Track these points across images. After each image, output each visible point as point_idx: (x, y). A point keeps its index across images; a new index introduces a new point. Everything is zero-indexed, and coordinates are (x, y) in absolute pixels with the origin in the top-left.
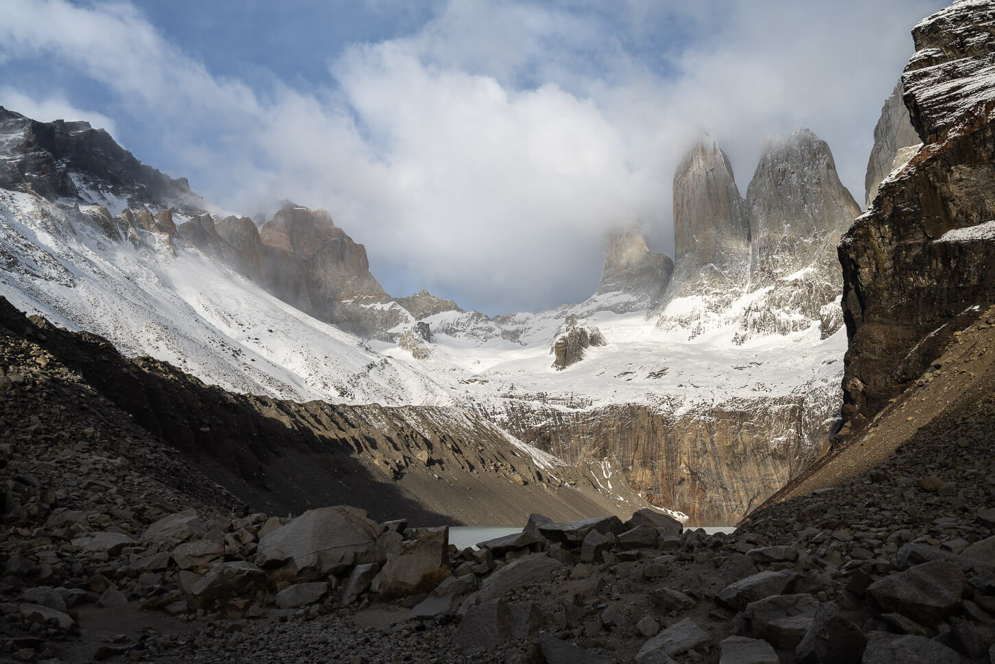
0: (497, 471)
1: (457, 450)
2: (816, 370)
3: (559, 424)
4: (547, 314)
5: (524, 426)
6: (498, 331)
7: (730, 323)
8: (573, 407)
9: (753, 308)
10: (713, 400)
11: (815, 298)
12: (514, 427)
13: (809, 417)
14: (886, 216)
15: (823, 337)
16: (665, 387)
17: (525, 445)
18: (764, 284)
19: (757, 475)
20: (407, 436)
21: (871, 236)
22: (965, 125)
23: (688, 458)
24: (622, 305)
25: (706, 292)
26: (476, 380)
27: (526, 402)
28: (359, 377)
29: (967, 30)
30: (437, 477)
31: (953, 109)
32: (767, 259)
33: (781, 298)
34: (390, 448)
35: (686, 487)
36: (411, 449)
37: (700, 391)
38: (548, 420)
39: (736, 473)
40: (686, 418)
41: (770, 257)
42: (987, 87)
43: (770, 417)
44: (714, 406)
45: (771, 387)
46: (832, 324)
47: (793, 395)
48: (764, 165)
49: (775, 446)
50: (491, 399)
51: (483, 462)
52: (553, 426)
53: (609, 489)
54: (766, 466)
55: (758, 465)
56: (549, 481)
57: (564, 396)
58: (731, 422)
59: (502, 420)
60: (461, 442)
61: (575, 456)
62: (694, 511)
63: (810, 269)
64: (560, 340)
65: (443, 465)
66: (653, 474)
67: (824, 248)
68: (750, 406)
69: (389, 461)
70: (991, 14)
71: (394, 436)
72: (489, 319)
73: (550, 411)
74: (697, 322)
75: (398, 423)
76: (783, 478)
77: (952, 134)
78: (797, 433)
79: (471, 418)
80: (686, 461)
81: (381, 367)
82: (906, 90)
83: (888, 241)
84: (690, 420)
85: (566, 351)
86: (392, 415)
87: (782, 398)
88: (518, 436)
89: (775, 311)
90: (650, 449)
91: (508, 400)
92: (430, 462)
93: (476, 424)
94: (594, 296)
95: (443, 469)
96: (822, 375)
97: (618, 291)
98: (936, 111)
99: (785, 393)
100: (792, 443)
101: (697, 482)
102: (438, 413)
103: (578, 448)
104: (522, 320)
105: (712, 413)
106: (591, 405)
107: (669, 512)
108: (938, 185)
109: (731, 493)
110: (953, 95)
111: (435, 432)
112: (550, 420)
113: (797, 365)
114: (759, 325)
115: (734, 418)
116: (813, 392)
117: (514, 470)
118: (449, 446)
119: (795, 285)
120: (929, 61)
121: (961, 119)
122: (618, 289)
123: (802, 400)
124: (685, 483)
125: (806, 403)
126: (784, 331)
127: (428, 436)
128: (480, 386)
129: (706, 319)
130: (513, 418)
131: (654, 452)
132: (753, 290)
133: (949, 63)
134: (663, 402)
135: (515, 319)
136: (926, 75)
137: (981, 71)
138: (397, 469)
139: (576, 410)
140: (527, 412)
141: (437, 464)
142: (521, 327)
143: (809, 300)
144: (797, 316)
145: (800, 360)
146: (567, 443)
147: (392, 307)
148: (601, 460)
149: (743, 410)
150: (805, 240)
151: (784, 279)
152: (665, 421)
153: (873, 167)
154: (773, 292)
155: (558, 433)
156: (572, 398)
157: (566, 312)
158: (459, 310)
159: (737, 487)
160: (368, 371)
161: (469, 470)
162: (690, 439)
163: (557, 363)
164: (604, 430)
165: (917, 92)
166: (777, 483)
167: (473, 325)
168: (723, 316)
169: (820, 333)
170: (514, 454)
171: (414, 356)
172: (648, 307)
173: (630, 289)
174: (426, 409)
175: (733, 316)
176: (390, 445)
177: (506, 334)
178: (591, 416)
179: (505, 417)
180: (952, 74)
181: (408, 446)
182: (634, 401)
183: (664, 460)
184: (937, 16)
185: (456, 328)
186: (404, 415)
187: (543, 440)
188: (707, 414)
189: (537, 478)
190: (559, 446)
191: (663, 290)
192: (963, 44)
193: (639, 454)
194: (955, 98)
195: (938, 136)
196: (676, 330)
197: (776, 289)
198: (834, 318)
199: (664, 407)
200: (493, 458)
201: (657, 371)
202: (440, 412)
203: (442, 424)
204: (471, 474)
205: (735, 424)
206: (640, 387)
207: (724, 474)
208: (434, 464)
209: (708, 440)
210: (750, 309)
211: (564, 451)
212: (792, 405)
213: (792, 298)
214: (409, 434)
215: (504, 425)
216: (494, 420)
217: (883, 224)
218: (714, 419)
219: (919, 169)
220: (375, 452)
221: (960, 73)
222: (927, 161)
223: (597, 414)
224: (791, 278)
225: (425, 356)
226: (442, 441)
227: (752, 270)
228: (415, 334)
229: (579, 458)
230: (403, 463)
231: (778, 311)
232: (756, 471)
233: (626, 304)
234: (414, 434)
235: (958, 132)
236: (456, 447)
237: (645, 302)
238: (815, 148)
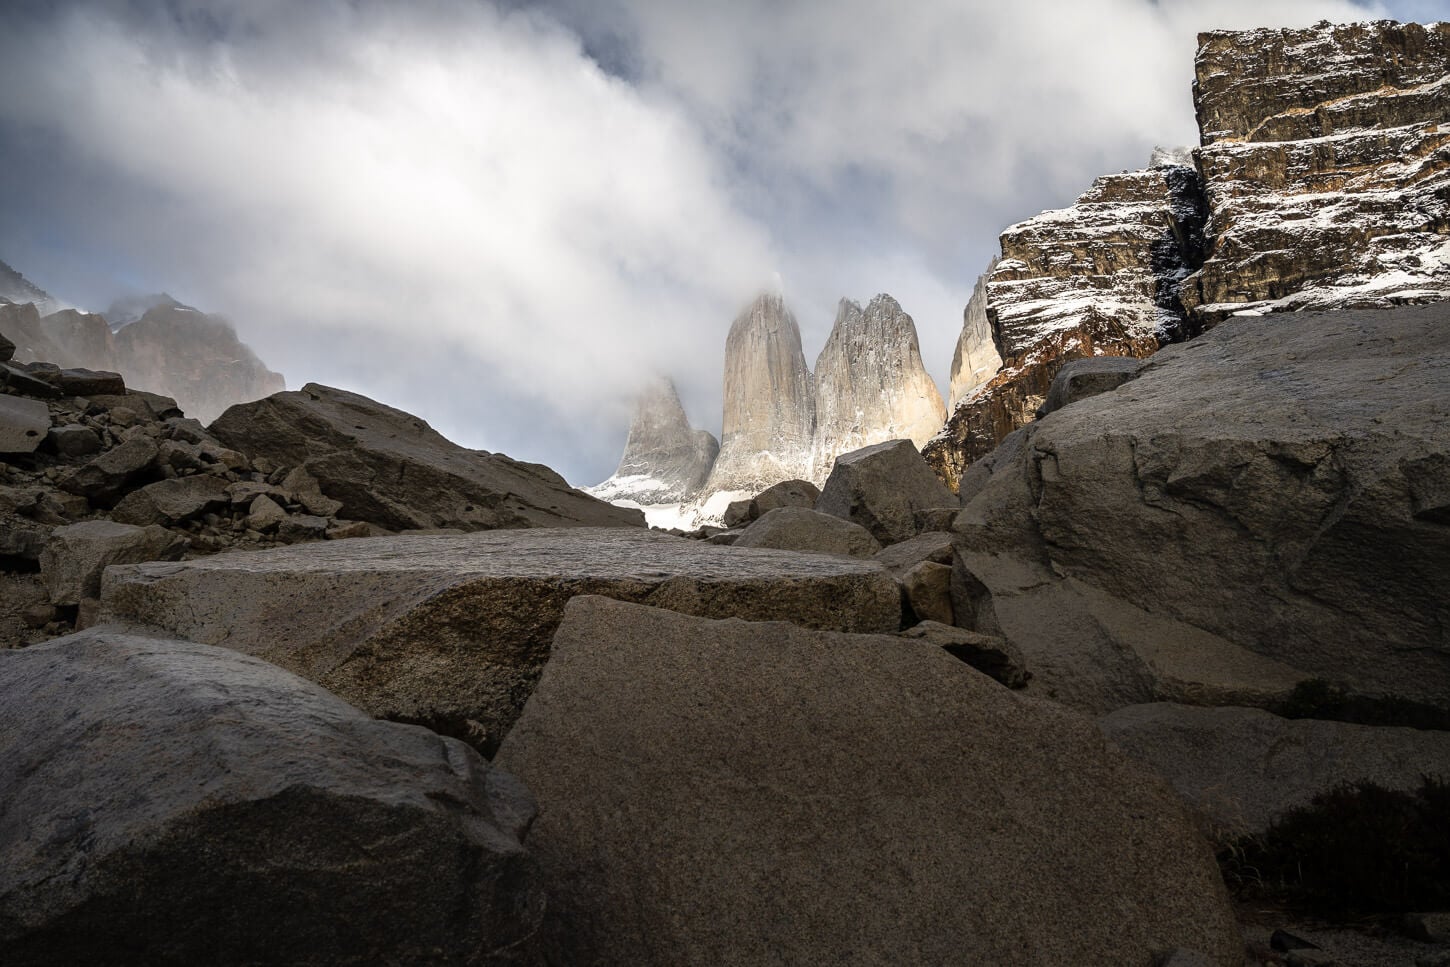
14: (960, 441)
21: (944, 461)
22: (1043, 353)
24: (648, 493)
25: (757, 487)
29: (1052, 247)
31: (1031, 333)
32: (834, 452)
41: (837, 450)
42: (1065, 315)
48: (837, 335)
70: (1076, 233)
77: (1029, 361)
82: (990, 302)
83: (960, 469)
94: (612, 479)
97: (645, 474)
98: (1016, 333)
108: (1013, 413)
110: (1033, 318)
120: (1013, 274)
121: (1039, 345)
122: (645, 472)
133: (1032, 280)
136: (1009, 289)
137: (1064, 294)
150: (880, 433)
153: (961, 355)
165: (999, 307)
172: (680, 500)
173: (661, 473)
180: (1034, 293)
184: (1025, 225)
191: (702, 479)
192: (1047, 262)
194: (1034, 321)
195: (1016, 361)
217: (956, 450)
219: (996, 393)
221: (1042, 294)
222: (1003, 386)
227: (815, 464)
233: (654, 493)
235: (1035, 359)
237: (679, 493)
238: (898, 322)
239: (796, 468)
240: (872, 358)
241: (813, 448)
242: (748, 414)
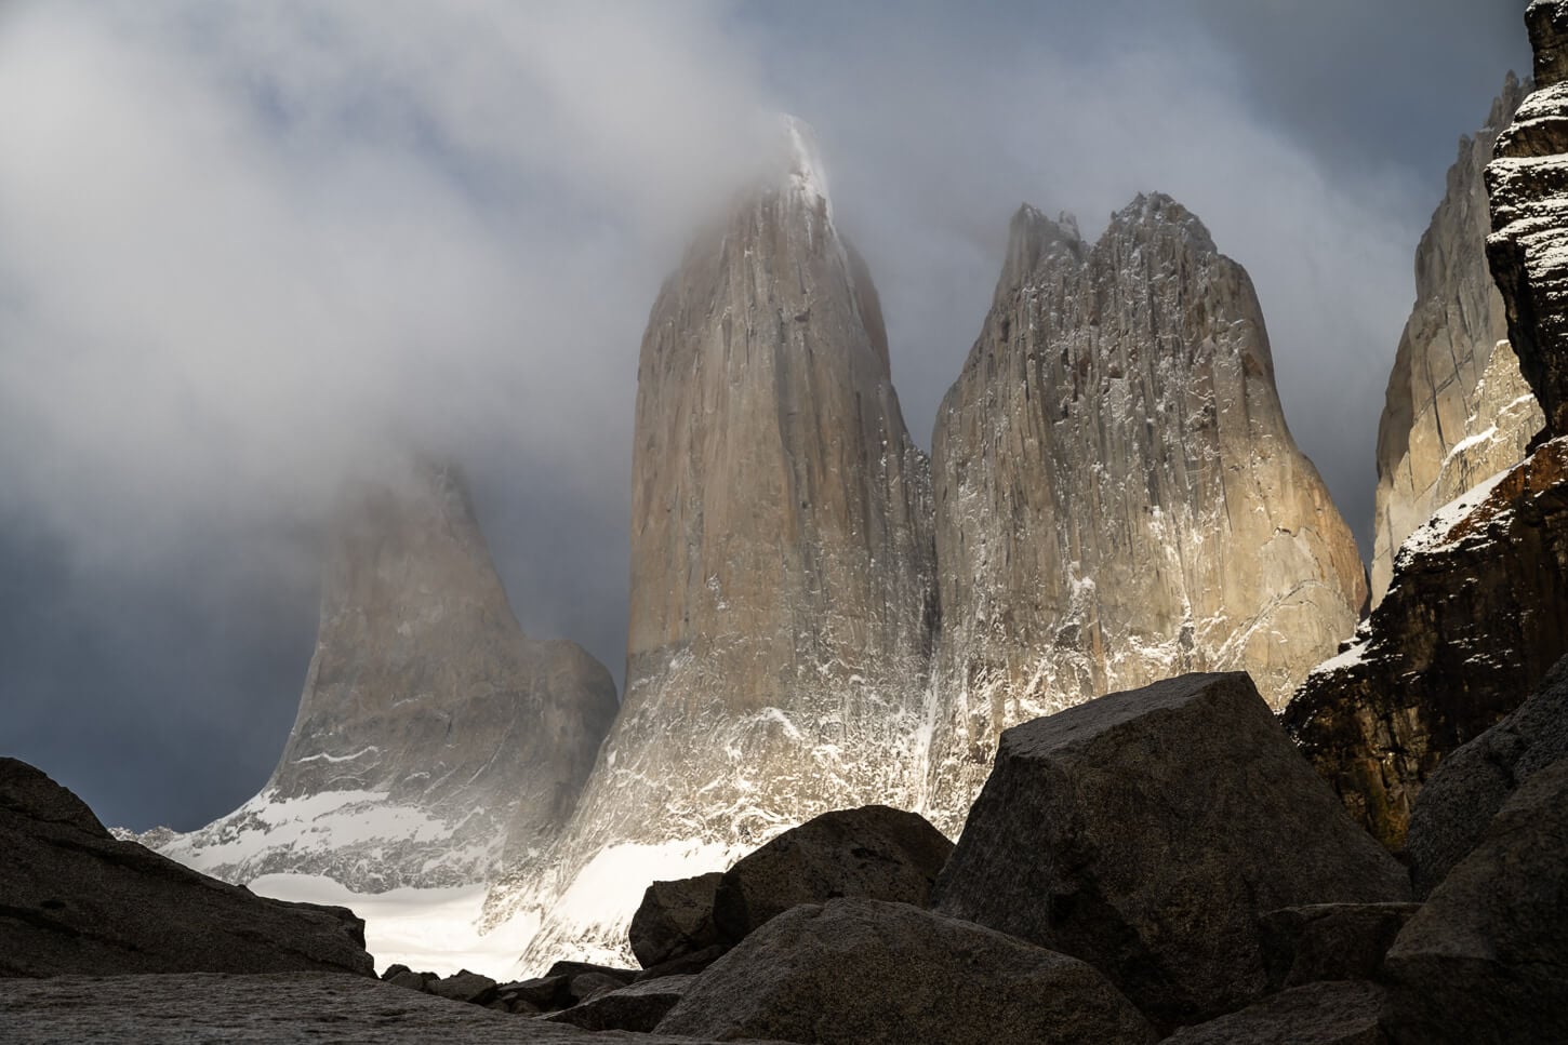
24: (377, 853)
25: (743, 829)
41: (1009, 705)
48: (1006, 326)
94: (259, 803)
97: (367, 787)
150: (1148, 652)
153: (1408, 392)
173: (420, 782)
227: (936, 754)
233: (397, 852)
237: (482, 852)
238: (1202, 285)
239: (874, 764)
240: (1118, 404)
241: (931, 700)
242: (714, 586)
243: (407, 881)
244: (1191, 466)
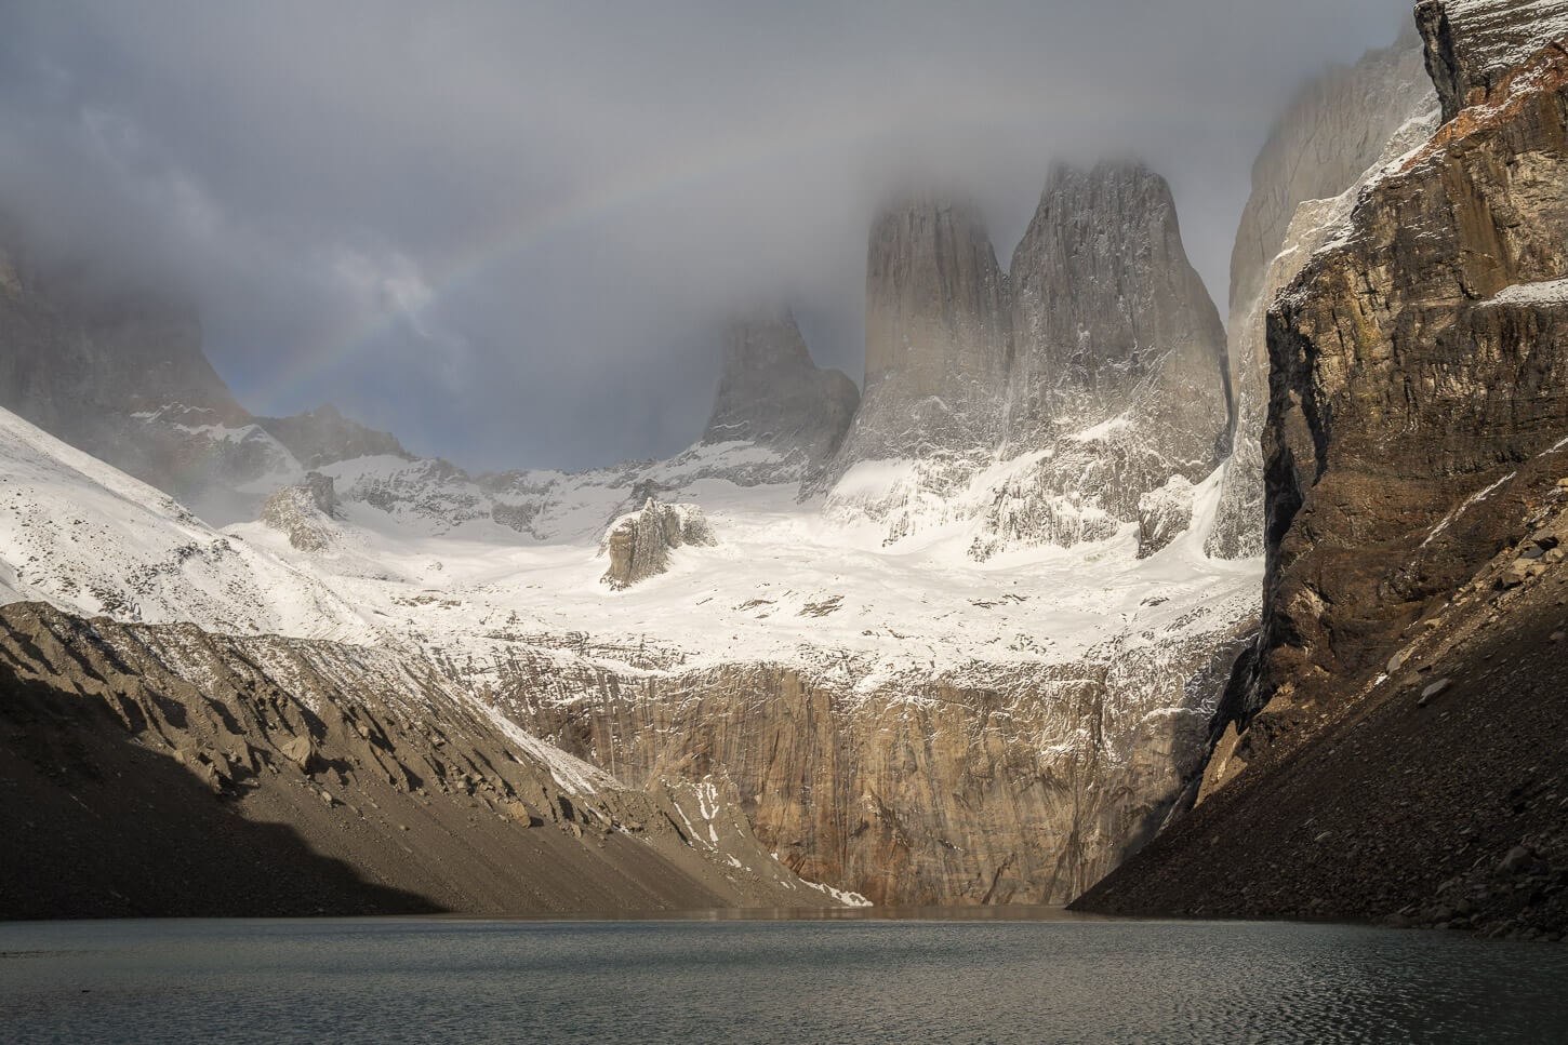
0: (471, 792)
1: (380, 740)
2: (1130, 616)
3: (611, 699)
4: (595, 477)
5: (534, 702)
6: (486, 505)
7: (965, 518)
8: (645, 666)
9: (1010, 491)
10: (932, 663)
11: (1128, 479)
12: (513, 702)
13: (1118, 707)
15: (1142, 555)
16: (839, 633)
17: (535, 741)
18: (1034, 444)
19: (1013, 820)
20: (262, 701)
23: (879, 780)
24: (750, 469)
25: (921, 452)
26: (432, 599)
27: (541, 650)
28: (155, 572)
30: (328, 797)
32: (1043, 395)
33: (1065, 475)
34: (216, 726)
35: (871, 840)
36: (269, 732)
37: (907, 644)
38: (589, 691)
39: (972, 815)
40: (877, 699)
41: (1048, 392)
43: (1043, 703)
44: (935, 677)
45: (1045, 644)
46: (1159, 530)
47: (1087, 662)
49: (1050, 763)
50: (466, 639)
51: (441, 770)
52: (598, 705)
53: (711, 843)
54: (1030, 801)
55: (1015, 798)
56: (586, 821)
57: (624, 642)
58: (966, 710)
59: (486, 685)
60: (392, 723)
61: (643, 771)
62: (884, 891)
63: (1121, 422)
64: (623, 525)
65: (348, 774)
66: (806, 813)
67: (1151, 382)
68: (1004, 680)
69: (212, 754)
71: (229, 699)
72: (468, 480)
73: (593, 673)
74: (901, 511)
75: (242, 672)
76: (1061, 826)
78: (1092, 737)
79: (419, 674)
80: (874, 787)
81: (213, 557)
84: (885, 702)
85: (633, 551)
86: (230, 652)
87: (1066, 667)
88: (520, 722)
89: (1052, 499)
90: (801, 760)
91: (502, 644)
92: (315, 765)
93: (429, 690)
94: (694, 447)
95: (345, 782)
96: (1141, 625)
97: (744, 439)
99: (1073, 657)
100: (1082, 758)
101: (894, 832)
102: (342, 658)
103: (650, 754)
104: (541, 485)
105: (930, 690)
106: (682, 662)
107: (834, 892)
109: (960, 856)
111: (332, 699)
112: (593, 691)
113: (1093, 605)
114: (1022, 525)
115: (973, 702)
116: (1125, 657)
117: (511, 792)
118: (364, 730)
119: (1092, 451)
122: (745, 436)
123: (1104, 674)
124: (868, 832)
125: (1111, 679)
126: (1066, 539)
127: (313, 705)
128: (442, 611)
129: (918, 505)
130: (510, 684)
131: (809, 766)
132: (1013, 455)
134: (833, 664)
135: (525, 483)
138: (229, 775)
139: (650, 673)
140: (543, 672)
141: (331, 769)
142: (536, 500)
143: (1116, 482)
144: (1093, 513)
145: (1098, 595)
146: (627, 741)
147: (252, 434)
148: (697, 781)
149: (991, 686)
150: (1116, 366)
151: (1074, 437)
152: (835, 703)
154: (1051, 461)
155: (609, 719)
156: (641, 646)
157: (635, 476)
158: (403, 454)
159: (973, 843)
160: (180, 562)
161: (406, 787)
162: (884, 742)
163: (612, 574)
164: (708, 717)
166: (1050, 838)
167: (431, 488)
168: (952, 502)
169: (1136, 545)
170: (512, 758)
171: (294, 542)
172: (803, 477)
173: (769, 437)
174: (313, 647)
175: (972, 504)
176: (218, 718)
177: (501, 512)
178: (682, 685)
179: (493, 678)
181: (263, 725)
182: (773, 658)
183: (829, 784)
185: (394, 493)
186: (259, 656)
187: (576, 733)
188: (920, 693)
189: (559, 813)
190: (607, 746)
191: (835, 446)
193: (777, 770)
196: (858, 526)
197: (1056, 455)
198: (1164, 518)
199: (836, 673)
200: (465, 765)
201: (820, 600)
202: (345, 654)
203: (349, 681)
204: (412, 795)
205: (974, 714)
206: (787, 632)
207: (948, 816)
208: (324, 770)
209: (920, 746)
210: (1004, 491)
211: (619, 760)
212: (1084, 681)
213: (1084, 476)
214: (266, 698)
215: (492, 698)
216: (470, 685)
218: (933, 703)
220: (176, 734)
223: (694, 683)
224: (1085, 436)
225: (320, 545)
226: (346, 718)
227: (1013, 416)
228: (299, 496)
229: (651, 773)
230: (247, 762)
231: (1058, 499)
232: (1011, 812)
233: (759, 468)
234: (279, 700)
236: (378, 735)
237: (797, 467)
238: (1144, 188)
239: (983, 422)
240: (1102, 246)
241: (1010, 392)
242: (905, 340)
243: (763, 481)
244: (1137, 275)
